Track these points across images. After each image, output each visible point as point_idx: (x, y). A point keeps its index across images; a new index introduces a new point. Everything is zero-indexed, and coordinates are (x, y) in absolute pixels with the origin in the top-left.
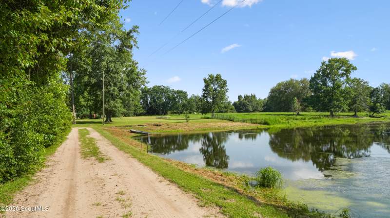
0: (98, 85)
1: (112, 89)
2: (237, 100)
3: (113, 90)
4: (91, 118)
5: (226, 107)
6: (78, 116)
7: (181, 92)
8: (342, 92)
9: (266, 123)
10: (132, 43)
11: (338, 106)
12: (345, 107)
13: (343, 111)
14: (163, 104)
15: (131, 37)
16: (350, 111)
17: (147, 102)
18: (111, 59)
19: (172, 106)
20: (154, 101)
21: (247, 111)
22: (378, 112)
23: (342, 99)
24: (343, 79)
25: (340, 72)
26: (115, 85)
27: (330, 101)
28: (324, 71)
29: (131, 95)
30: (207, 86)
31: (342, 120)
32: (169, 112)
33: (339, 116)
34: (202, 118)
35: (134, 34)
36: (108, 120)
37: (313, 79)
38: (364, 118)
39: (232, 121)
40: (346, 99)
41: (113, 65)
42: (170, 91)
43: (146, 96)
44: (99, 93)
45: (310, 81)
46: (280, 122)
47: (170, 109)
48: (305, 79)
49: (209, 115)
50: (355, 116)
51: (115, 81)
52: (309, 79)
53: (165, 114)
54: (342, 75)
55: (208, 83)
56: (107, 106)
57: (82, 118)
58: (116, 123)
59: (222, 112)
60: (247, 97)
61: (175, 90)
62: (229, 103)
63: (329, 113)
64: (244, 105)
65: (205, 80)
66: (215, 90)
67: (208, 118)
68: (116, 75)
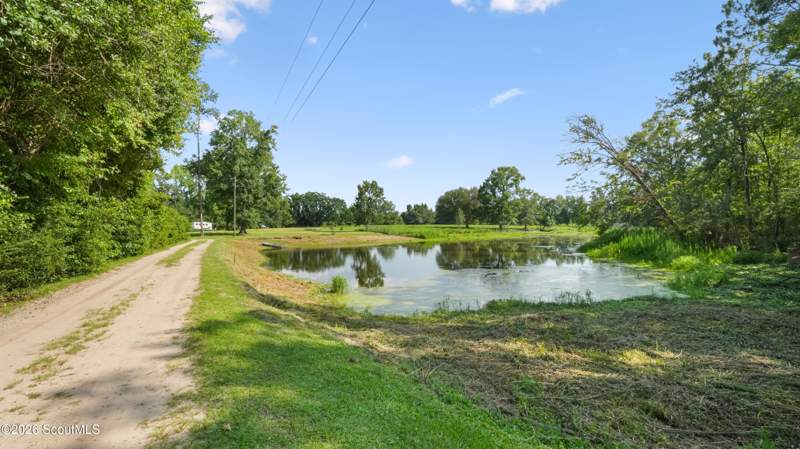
0: (230, 192)
1: (246, 196)
2: (405, 210)
3: (248, 198)
4: (228, 229)
5: (393, 219)
6: (214, 227)
7: (338, 200)
8: (510, 204)
9: (422, 237)
10: (270, 145)
11: (506, 219)
12: (514, 220)
13: (512, 224)
14: (317, 214)
15: (270, 138)
16: (520, 223)
17: (298, 211)
18: (244, 162)
19: (328, 216)
20: (307, 210)
21: (417, 223)
22: (548, 226)
23: (511, 211)
24: (513, 189)
25: (510, 181)
26: (250, 192)
27: (500, 212)
28: (493, 180)
29: (269, 203)
30: (361, 194)
31: (512, 233)
32: (325, 223)
33: (507, 230)
34: (356, 230)
35: (272, 135)
36: (242, 231)
37: (482, 189)
38: (534, 232)
39: (387, 234)
40: (515, 211)
41: (247, 169)
42: (326, 199)
43: (297, 204)
44: (231, 201)
45: (480, 191)
46: (438, 236)
47: (326, 219)
48: (475, 188)
49: (362, 227)
50: (525, 229)
51: (249, 187)
52: (479, 188)
53: (320, 225)
54: (511, 185)
55: (362, 191)
56: (240, 215)
57: (218, 229)
58: (250, 235)
59: (388, 224)
60: (417, 207)
61: (331, 197)
62: (397, 213)
63: (497, 226)
64: (414, 216)
65: (359, 187)
66: (370, 199)
67: (362, 230)
68: (250, 181)
